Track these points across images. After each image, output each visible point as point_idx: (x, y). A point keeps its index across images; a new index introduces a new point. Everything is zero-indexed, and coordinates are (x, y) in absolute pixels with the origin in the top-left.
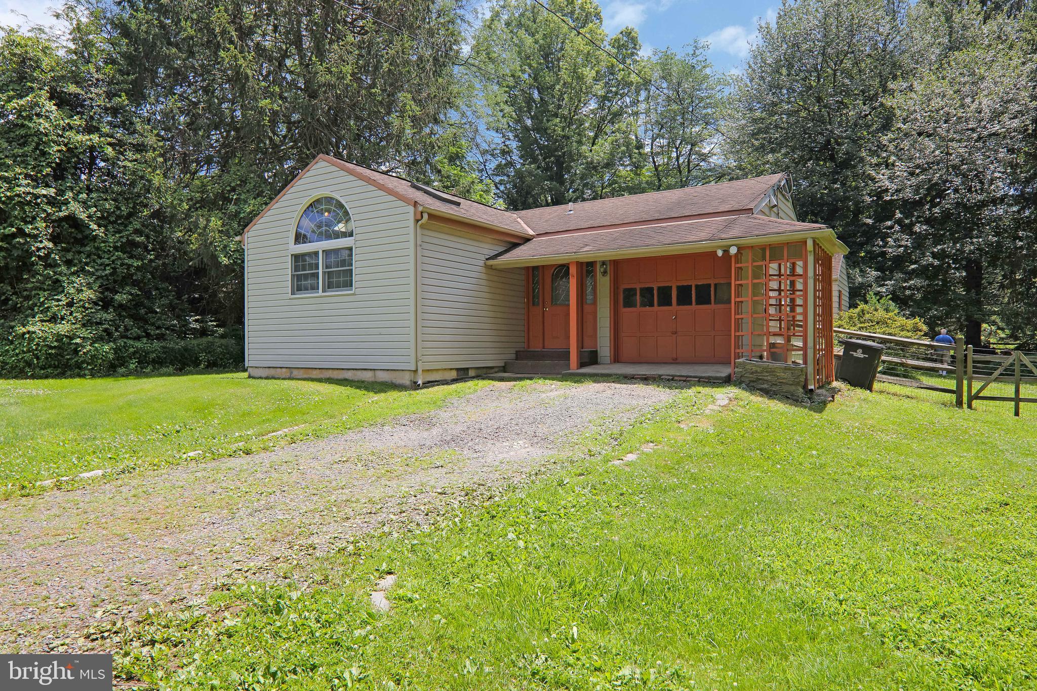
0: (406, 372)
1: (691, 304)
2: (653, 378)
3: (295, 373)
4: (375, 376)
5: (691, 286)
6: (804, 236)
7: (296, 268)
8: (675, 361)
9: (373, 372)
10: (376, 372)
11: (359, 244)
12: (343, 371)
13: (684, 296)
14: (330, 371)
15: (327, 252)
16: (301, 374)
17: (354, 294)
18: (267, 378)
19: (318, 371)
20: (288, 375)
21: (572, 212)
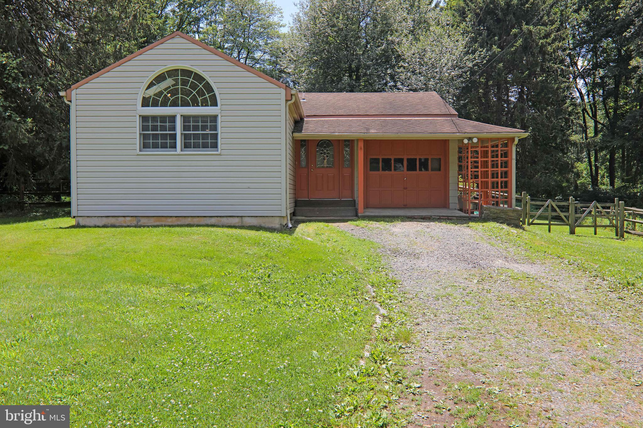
0: (276, 218)
1: (416, 170)
2: (428, 218)
3: (143, 221)
4: (242, 222)
5: (416, 159)
6: (513, 136)
7: (144, 128)
8: (405, 207)
9: (240, 219)
10: (243, 218)
11: (224, 113)
12: (205, 218)
13: (412, 165)
14: (190, 219)
15: (186, 118)
16: (152, 222)
17: (220, 155)
18: (105, 226)
19: (174, 219)
20: (135, 223)
21: (305, 101)
